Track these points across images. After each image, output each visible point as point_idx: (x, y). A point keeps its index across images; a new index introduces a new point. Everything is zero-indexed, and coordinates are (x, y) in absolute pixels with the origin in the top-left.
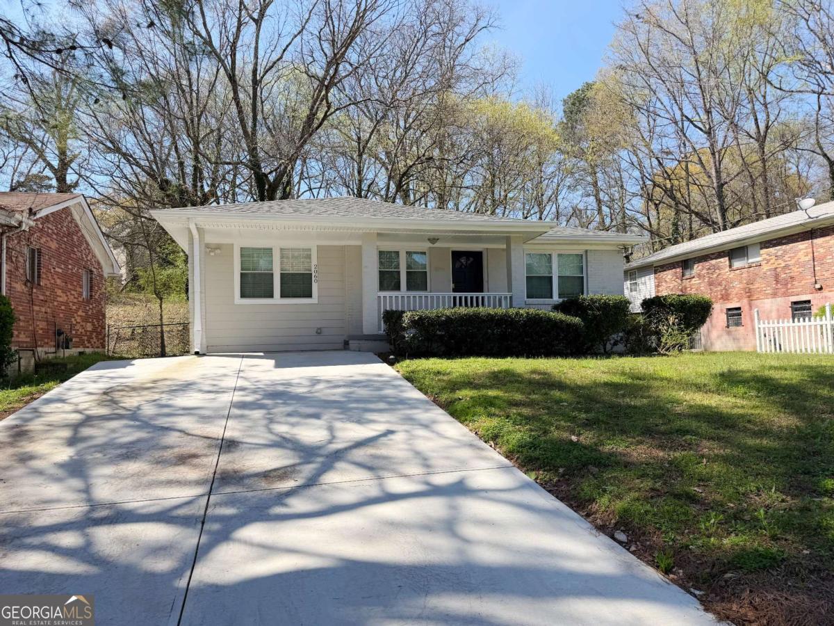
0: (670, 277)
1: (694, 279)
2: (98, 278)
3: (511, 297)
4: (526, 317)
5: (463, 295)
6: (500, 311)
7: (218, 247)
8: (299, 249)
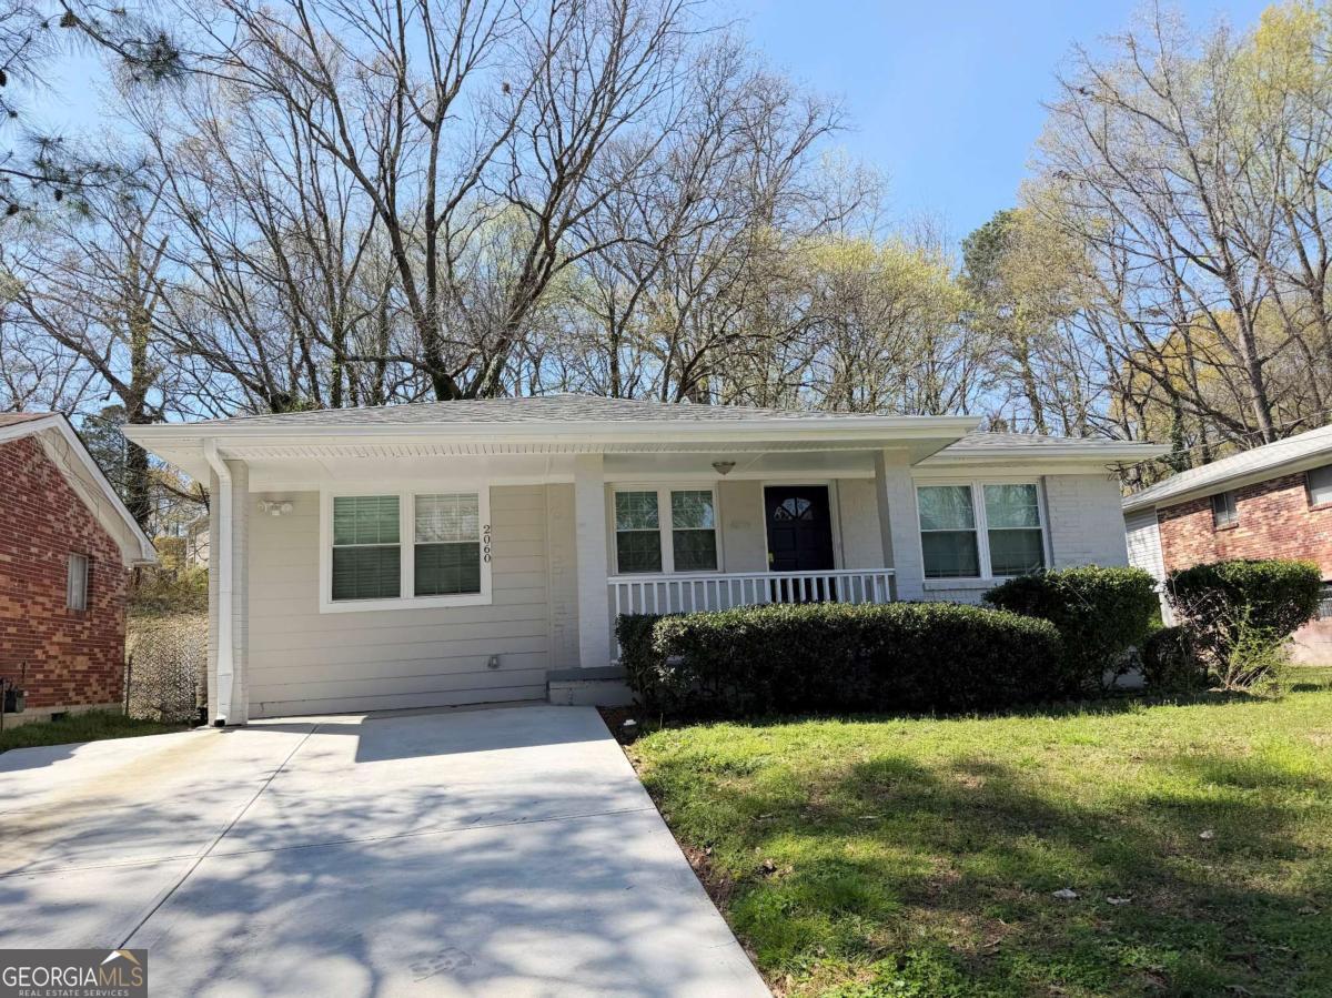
0: (1189, 527)
1: (1237, 530)
2: (107, 569)
3: (892, 578)
4: (930, 621)
5: (790, 575)
6: (869, 609)
7: (289, 498)
8: (455, 496)
